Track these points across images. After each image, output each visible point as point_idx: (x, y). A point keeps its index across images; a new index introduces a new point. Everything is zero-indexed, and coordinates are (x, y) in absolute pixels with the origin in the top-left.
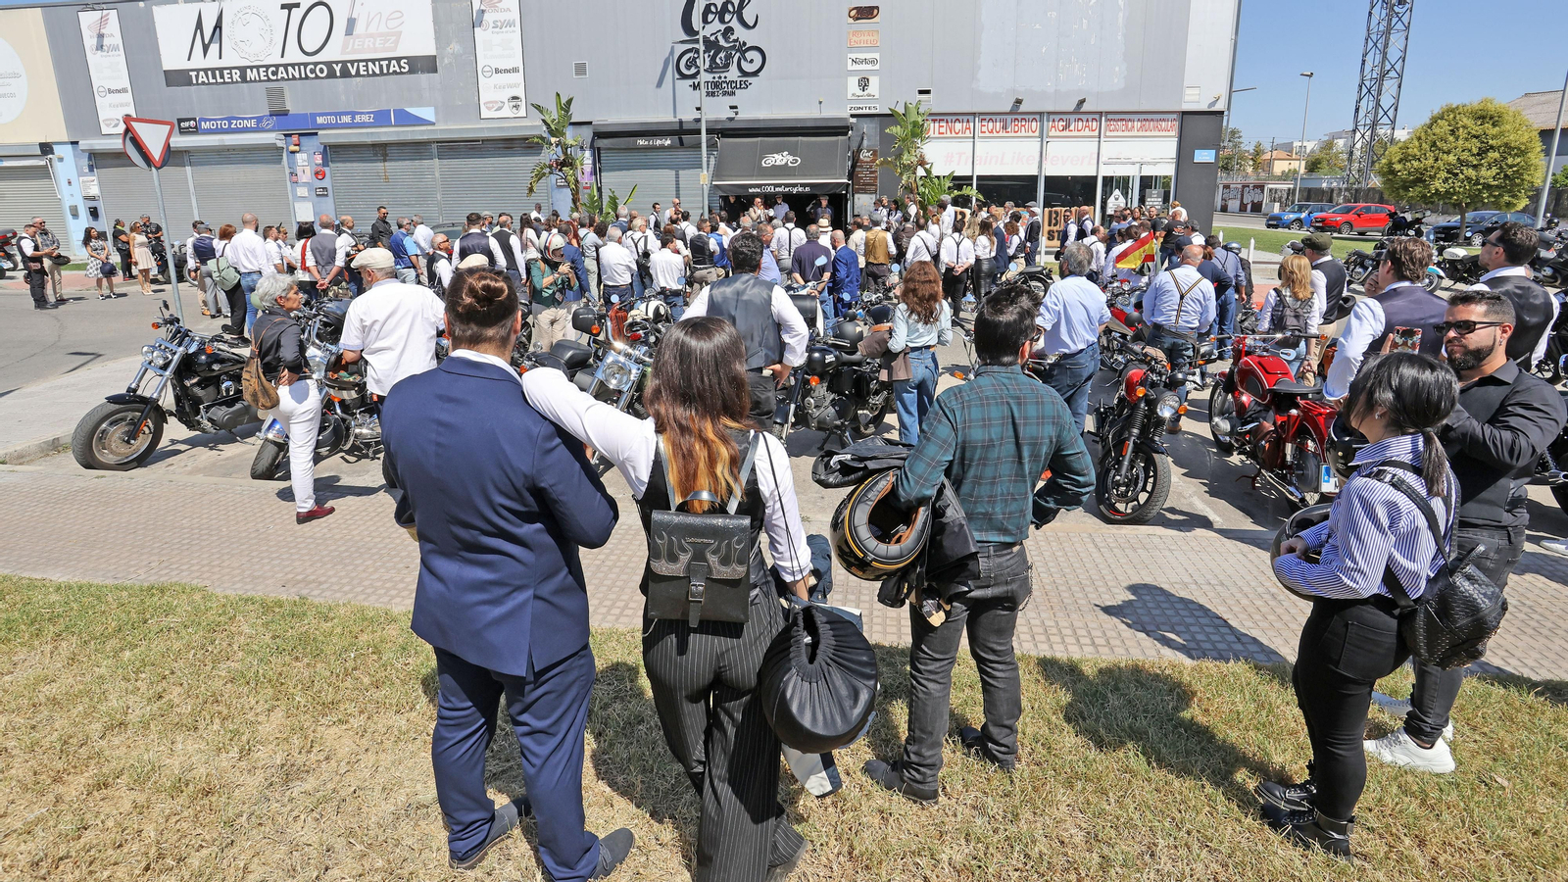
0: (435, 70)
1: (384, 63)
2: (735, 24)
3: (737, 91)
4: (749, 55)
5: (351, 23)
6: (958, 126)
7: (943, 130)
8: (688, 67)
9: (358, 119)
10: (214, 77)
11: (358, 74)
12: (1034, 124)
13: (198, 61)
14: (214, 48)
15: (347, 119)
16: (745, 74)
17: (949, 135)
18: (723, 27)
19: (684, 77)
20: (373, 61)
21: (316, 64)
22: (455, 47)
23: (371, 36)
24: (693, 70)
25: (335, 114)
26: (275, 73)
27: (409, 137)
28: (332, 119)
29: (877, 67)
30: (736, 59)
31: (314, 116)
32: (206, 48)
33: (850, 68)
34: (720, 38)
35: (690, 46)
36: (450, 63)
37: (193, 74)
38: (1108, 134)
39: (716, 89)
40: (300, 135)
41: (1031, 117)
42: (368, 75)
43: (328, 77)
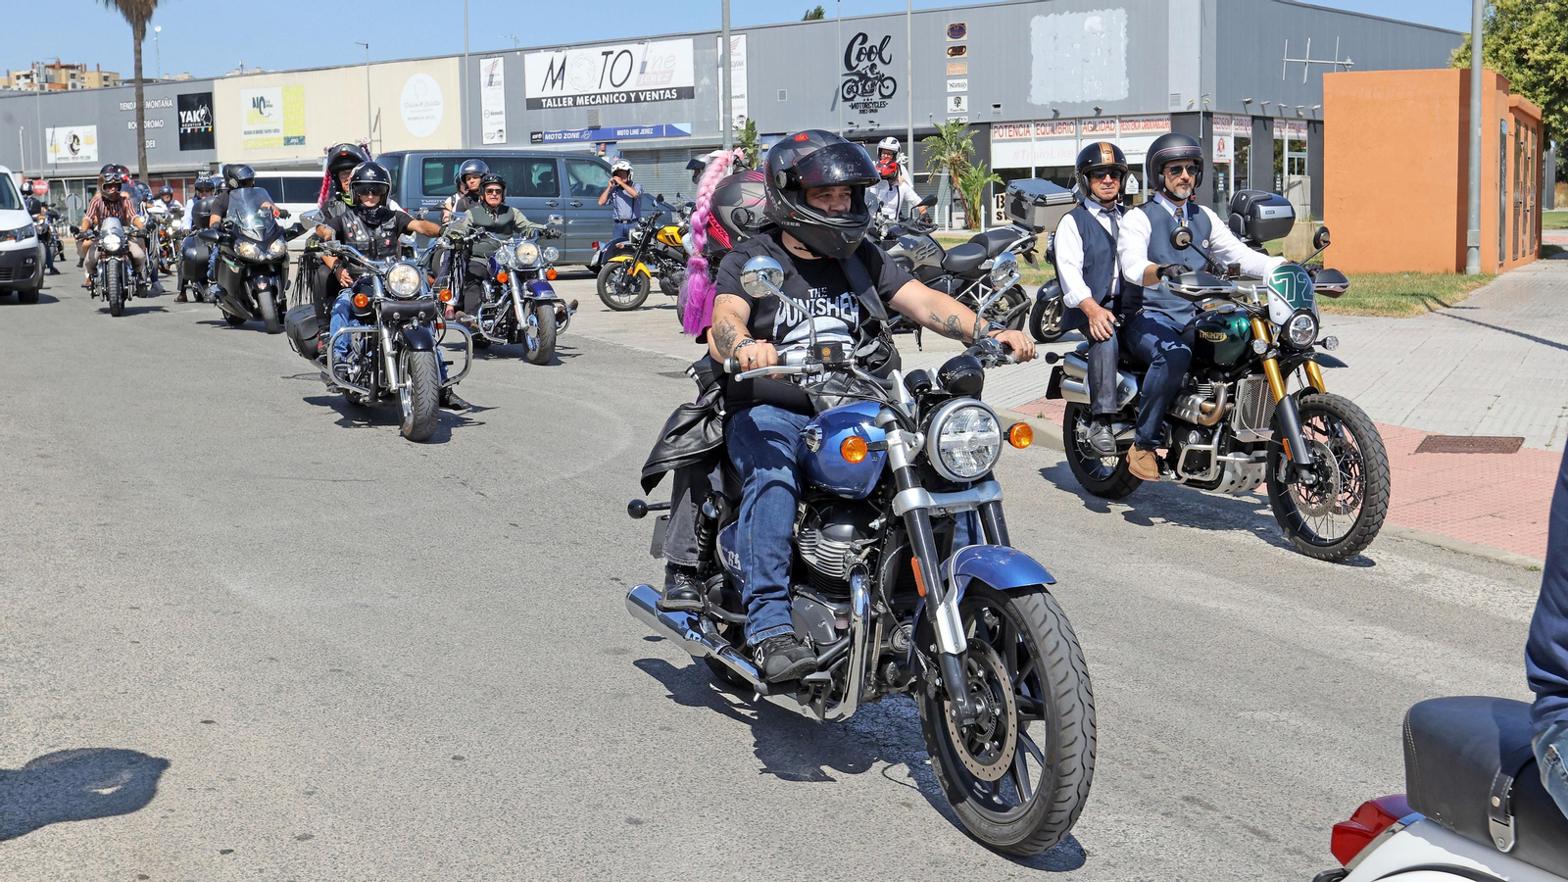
0: (693, 97)
1: (662, 92)
2: (877, 61)
3: (879, 109)
4: (886, 83)
5: (644, 64)
6: (1022, 130)
7: (1011, 133)
8: (849, 93)
9: (643, 132)
10: (557, 103)
11: (645, 100)
12: (1072, 126)
13: (549, 92)
14: (559, 82)
15: (636, 132)
16: (883, 97)
17: (1016, 137)
18: (870, 64)
19: (845, 99)
20: (655, 91)
21: (620, 93)
22: (706, 81)
23: (655, 73)
24: (852, 95)
25: (629, 129)
26: (594, 100)
27: (673, 145)
28: (627, 132)
29: (966, 89)
30: (878, 86)
31: (616, 130)
32: (554, 82)
33: (949, 91)
34: (868, 72)
35: (849, 78)
36: (702, 92)
37: (544, 101)
38: (1123, 132)
39: (866, 108)
40: (606, 143)
41: (1070, 122)
42: (652, 101)
43: (626, 102)
